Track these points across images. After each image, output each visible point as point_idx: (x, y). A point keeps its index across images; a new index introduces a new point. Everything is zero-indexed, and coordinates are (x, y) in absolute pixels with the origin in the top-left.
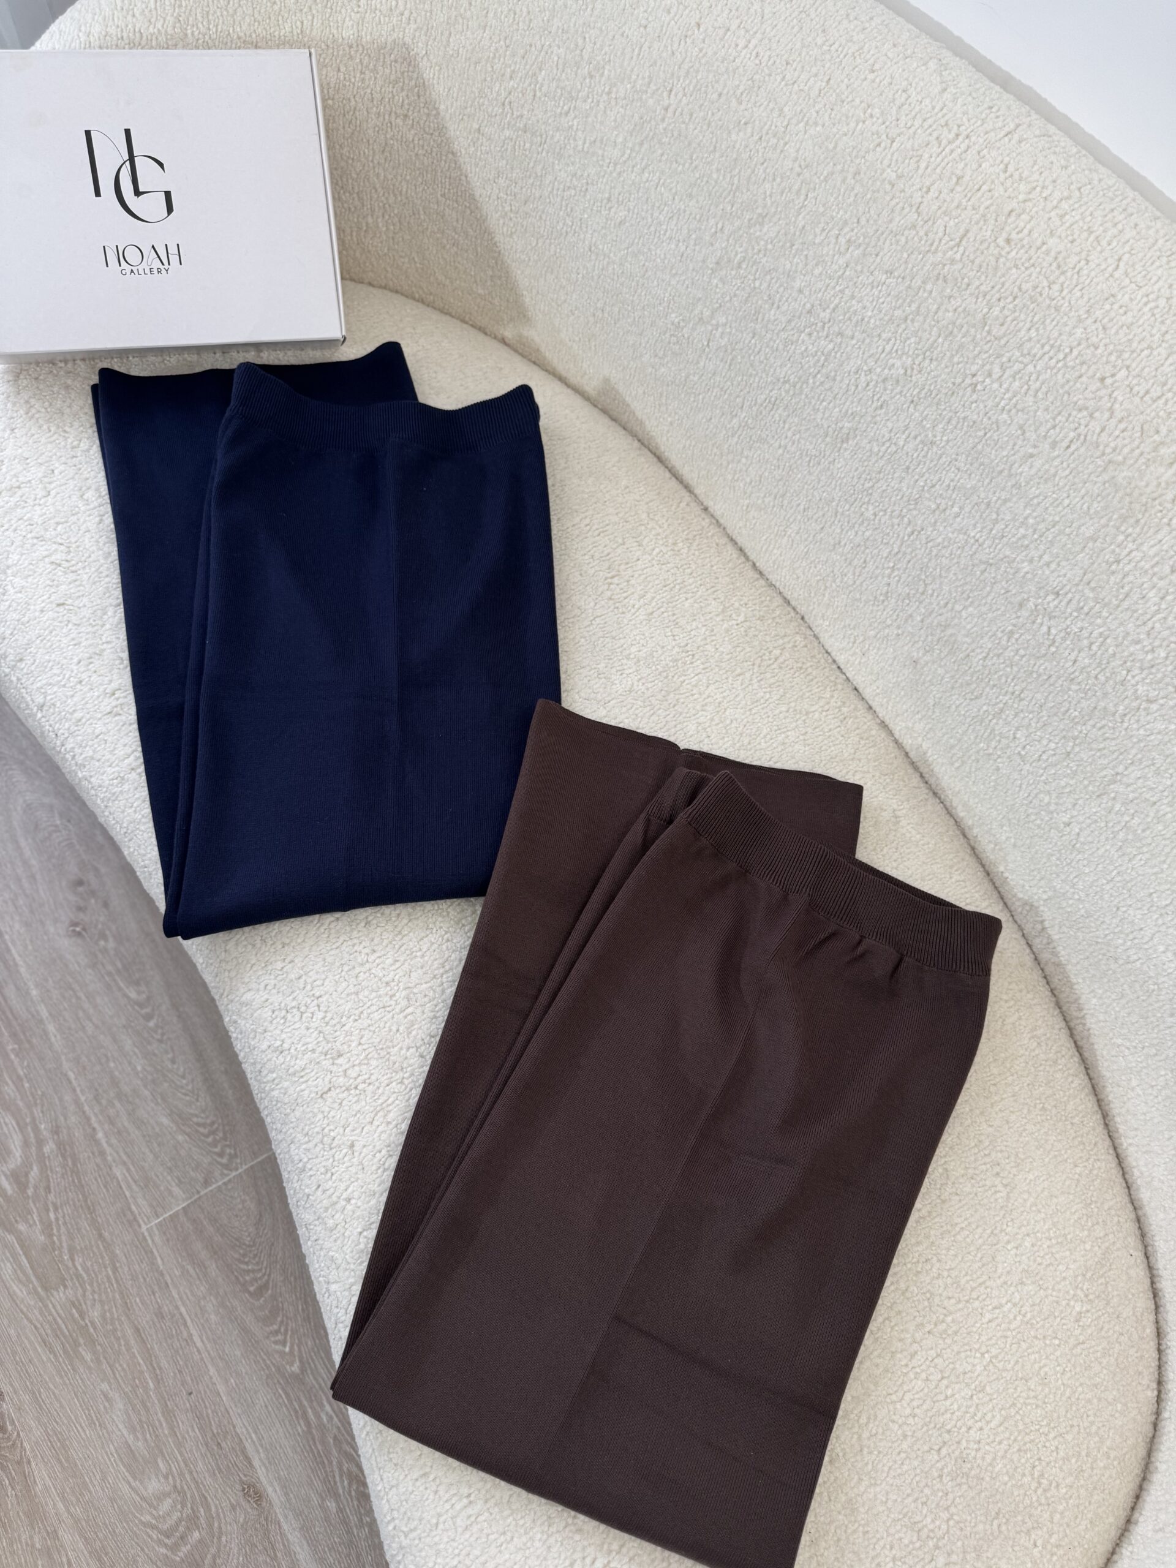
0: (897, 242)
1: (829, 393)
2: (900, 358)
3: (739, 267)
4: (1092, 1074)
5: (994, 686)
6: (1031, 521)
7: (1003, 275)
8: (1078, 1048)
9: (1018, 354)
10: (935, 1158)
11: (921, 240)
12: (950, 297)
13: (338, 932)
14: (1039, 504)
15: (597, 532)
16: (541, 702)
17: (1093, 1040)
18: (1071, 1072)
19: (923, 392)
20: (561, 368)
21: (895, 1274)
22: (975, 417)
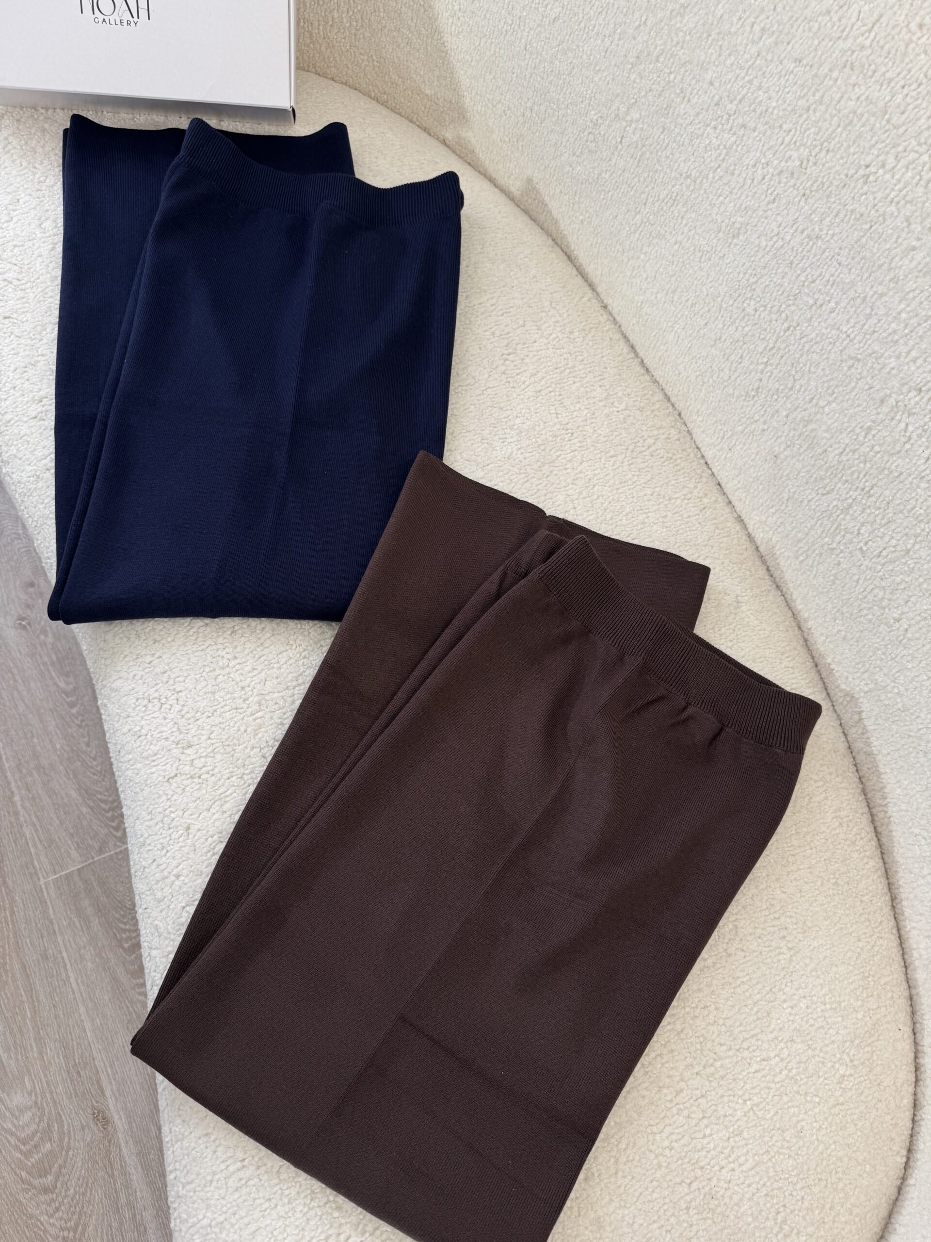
0: (810, 30)
1: (727, 187)
2: (798, 150)
3: (657, 61)
4: (886, 859)
5: (847, 481)
6: (904, 315)
7: (911, 61)
8: (877, 833)
9: (914, 143)
10: (726, 914)
11: (833, 27)
12: (854, 85)
13: (205, 636)
14: (914, 297)
15: (501, 312)
16: (421, 454)
17: (893, 827)
18: (868, 853)
19: (815, 185)
20: (491, 169)
21: (674, 1015)
22: (864, 209)
